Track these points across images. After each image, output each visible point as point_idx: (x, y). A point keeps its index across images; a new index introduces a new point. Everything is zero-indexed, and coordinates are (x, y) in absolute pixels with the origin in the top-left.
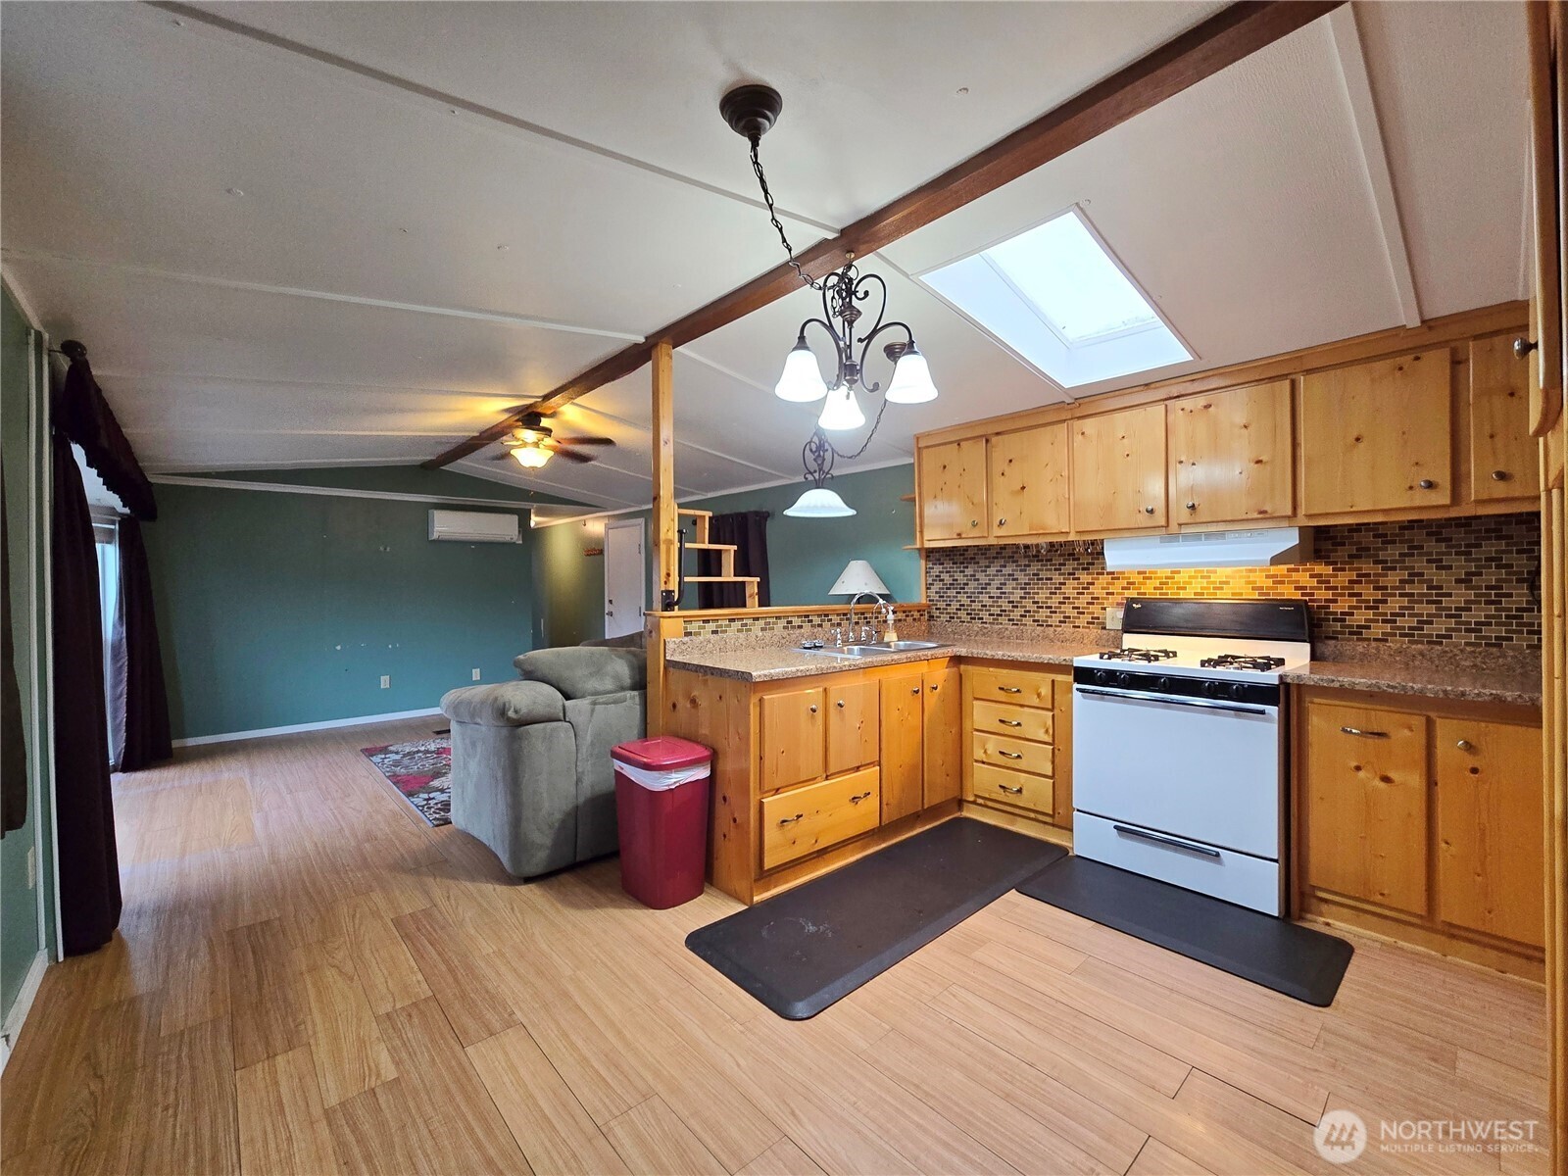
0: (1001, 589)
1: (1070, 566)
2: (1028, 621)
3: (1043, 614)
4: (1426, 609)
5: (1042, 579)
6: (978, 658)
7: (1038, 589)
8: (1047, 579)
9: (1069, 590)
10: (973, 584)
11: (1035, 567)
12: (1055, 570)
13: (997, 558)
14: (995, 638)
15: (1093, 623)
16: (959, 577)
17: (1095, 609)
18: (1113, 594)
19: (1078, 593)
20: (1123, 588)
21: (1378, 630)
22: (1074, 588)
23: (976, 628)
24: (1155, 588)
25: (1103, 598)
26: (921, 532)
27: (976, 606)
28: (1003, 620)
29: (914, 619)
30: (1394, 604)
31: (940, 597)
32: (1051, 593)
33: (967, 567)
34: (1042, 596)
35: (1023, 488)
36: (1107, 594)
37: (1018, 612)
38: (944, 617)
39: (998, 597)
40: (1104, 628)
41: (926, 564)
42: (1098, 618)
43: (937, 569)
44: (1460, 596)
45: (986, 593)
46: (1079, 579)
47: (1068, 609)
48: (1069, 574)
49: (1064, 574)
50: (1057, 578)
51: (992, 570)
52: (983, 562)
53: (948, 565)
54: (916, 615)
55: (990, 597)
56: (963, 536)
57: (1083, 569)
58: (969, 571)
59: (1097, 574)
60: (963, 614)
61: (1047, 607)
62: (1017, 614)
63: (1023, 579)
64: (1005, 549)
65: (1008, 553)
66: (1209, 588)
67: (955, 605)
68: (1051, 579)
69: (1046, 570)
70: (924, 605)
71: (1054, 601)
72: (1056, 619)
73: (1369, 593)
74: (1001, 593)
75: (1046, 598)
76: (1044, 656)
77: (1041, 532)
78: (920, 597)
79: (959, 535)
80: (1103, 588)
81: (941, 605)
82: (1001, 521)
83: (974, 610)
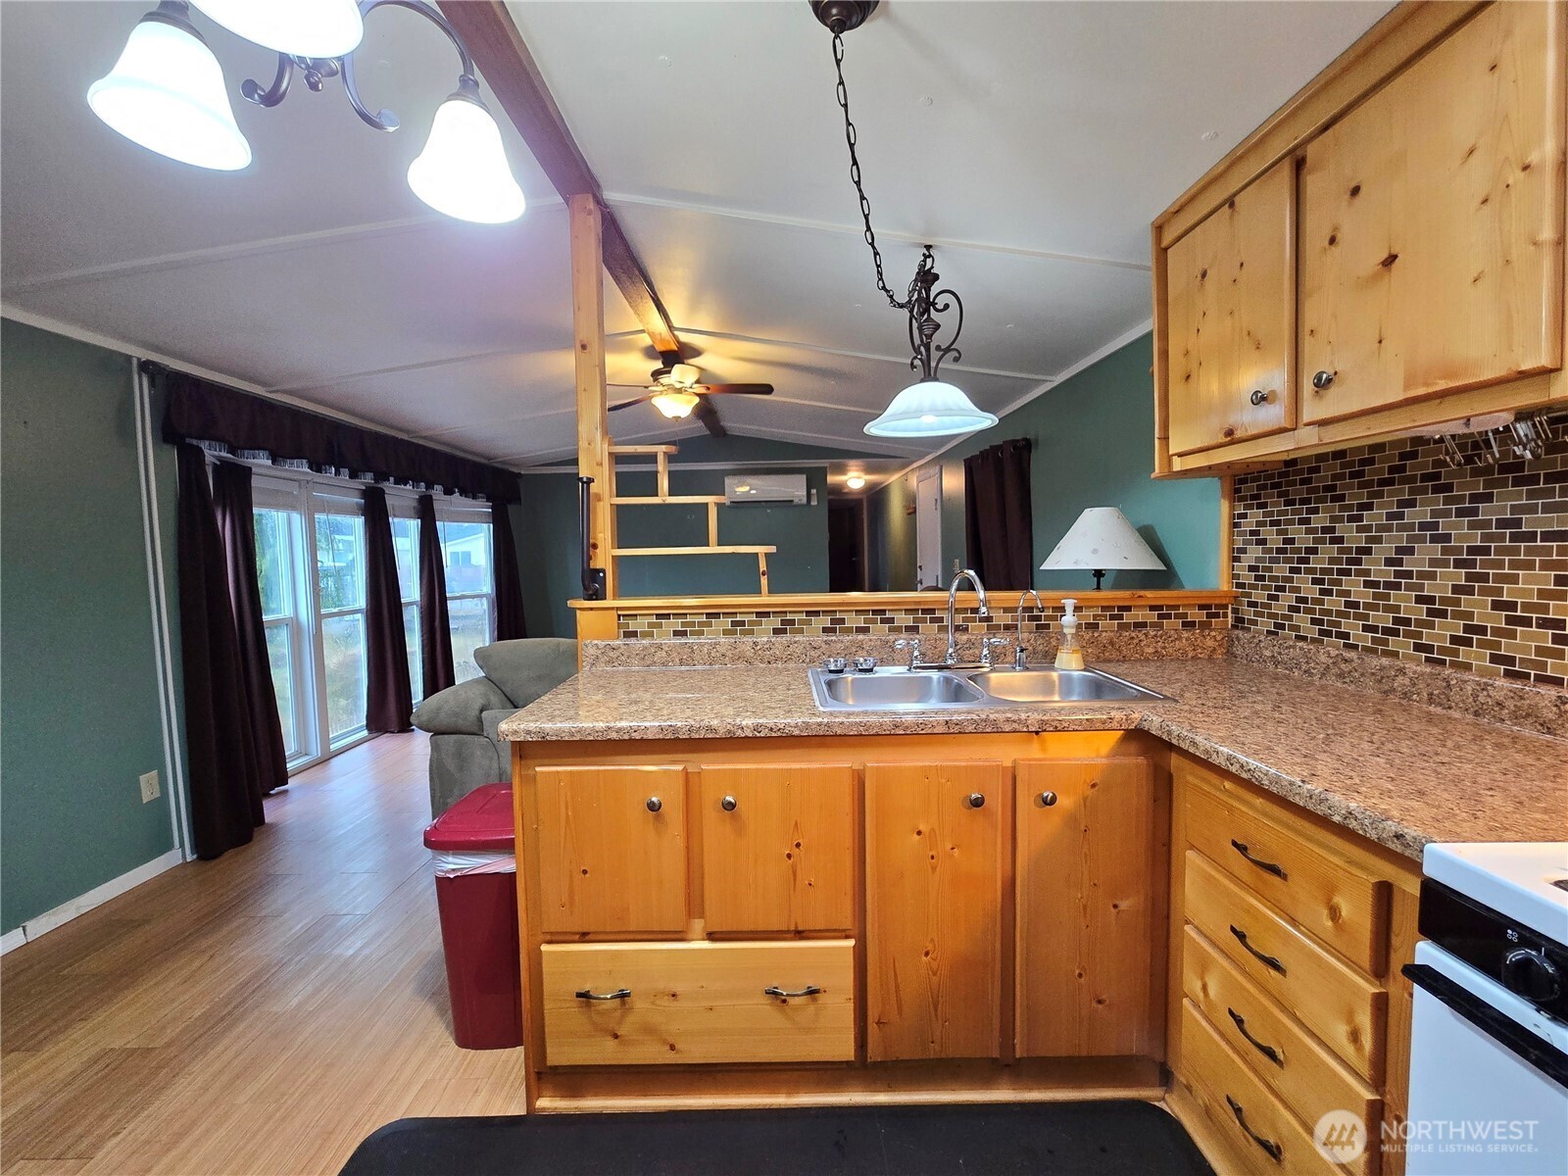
0: (1400, 562)
2: (1478, 657)
5: (1531, 537)
7: (1513, 564)
8: (1549, 536)
10: (1329, 550)
11: (1506, 501)
13: (1390, 482)
14: (1371, 691)
16: (1302, 537)
23: (1323, 658)
26: (1165, 439)
27: (1334, 603)
28: (1402, 644)
29: (1189, 625)
31: (1257, 578)
33: (1316, 511)
34: (1526, 587)
35: (1391, 259)
38: (1265, 624)
39: (1389, 585)
41: (1232, 508)
43: (1255, 515)
45: (1359, 573)
51: (1376, 516)
52: (1355, 496)
53: (1276, 507)
54: (1196, 615)
55: (1367, 584)
58: (1320, 520)
60: (1302, 620)
62: (1441, 633)
63: (1463, 534)
64: (1413, 455)
65: (1424, 464)
67: (1287, 599)
69: (1546, 509)
70: (1225, 595)
74: (1397, 574)
76: (1336, 798)
77: (1442, 385)
78: (1218, 579)
79: (1230, 433)
81: (1259, 595)
82: (1319, 377)
83: (1329, 612)
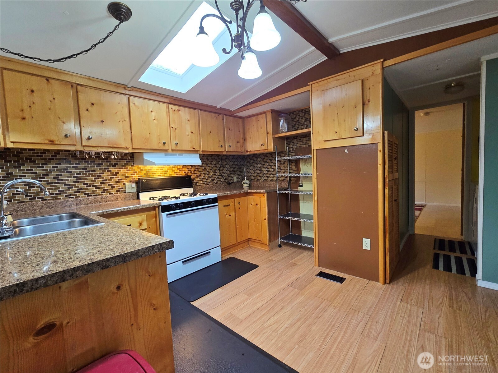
0: (58, 178)
1: (105, 165)
2: (81, 194)
3: (90, 190)
4: (206, 176)
5: (89, 171)
6: (107, 214)
7: (86, 176)
8: (92, 171)
9: (106, 175)
11: (83, 165)
12: (97, 166)
15: (120, 191)
17: (120, 185)
18: (128, 177)
19: (111, 178)
20: (132, 174)
21: (200, 182)
22: (108, 175)
24: (145, 174)
25: (123, 179)
26: (4, 135)
28: (62, 196)
30: (202, 175)
32: (95, 179)
33: (22, 164)
34: (89, 180)
35: (102, 121)
36: (125, 177)
37: (72, 191)
39: (55, 183)
40: (125, 192)
42: (122, 188)
44: (211, 173)
46: (111, 171)
47: (106, 186)
48: (105, 169)
49: (102, 169)
50: (98, 171)
56: (56, 142)
57: (113, 166)
58: (25, 167)
59: (120, 168)
61: (93, 186)
63: (74, 171)
66: (162, 173)
68: (95, 171)
69: (91, 167)
71: (97, 183)
72: (99, 191)
73: (198, 173)
74: (58, 180)
75: (92, 181)
79: (52, 141)
80: (123, 175)
82: (89, 137)
